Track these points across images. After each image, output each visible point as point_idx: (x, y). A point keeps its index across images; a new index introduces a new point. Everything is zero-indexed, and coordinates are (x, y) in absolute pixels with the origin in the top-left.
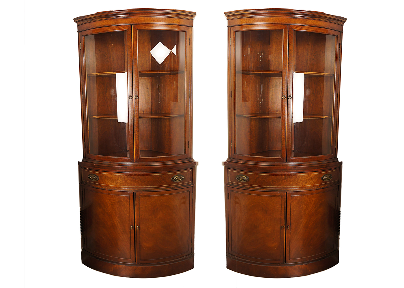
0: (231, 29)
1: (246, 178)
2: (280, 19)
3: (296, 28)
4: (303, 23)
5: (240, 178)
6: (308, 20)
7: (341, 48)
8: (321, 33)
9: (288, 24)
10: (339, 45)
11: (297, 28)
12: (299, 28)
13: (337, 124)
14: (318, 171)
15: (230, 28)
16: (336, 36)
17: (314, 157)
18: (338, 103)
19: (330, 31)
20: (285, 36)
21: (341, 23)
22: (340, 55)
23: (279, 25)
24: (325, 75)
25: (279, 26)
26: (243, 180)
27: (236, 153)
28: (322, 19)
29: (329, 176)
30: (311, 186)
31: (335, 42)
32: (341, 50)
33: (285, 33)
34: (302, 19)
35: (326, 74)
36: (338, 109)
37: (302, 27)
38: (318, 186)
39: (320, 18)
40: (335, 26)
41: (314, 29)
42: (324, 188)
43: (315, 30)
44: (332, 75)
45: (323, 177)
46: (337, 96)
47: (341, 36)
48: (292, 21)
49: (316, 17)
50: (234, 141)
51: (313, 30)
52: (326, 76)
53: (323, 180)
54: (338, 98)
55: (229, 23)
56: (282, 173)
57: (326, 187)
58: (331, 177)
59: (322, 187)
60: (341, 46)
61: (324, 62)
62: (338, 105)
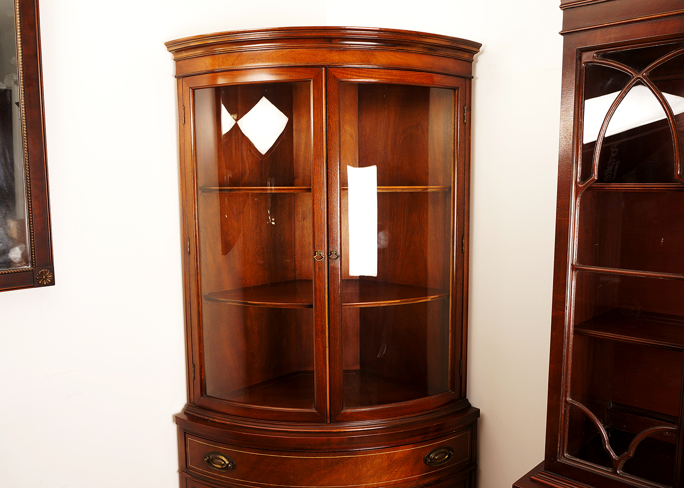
0: (184, 83)
1: (227, 462)
2: (304, 55)
3: (344, 75)
4: (363, 62)
5: (212, 460)
6: (376, 53)
7: (468, 119)
8: (413, 84)
9: (323, 66)
10: (462, 112)
11: (349, 76)
12: (353, 75)
13: (464, 313)
14: (415, 443)
15: (180, 80)
16: (455, 89)
17: (403, 404)
18: (465, 261)
19: (437, 79)
20: (316, 96)
21: (466, 56)
22: (467, 137)
23: (299, 70)
24: (429, 190)
25: (300, 72)
26: (220, 467)
27: (206, 393)
28: (414, 49)
29: (443, 452)
30: (395, 483)
31: (453, 105)
32: (467, 124)
33: (318, 89)
34: (361, 51)
35: (431, 188)
36: (465, 274)
37: (362, 73)
38: (414, 480)
39: (407, 46)
40: (449, 64)
41: (394, 76)
42: (431, 485)
43: (395, 78)
44: (447, 190)
45: (428, 456)
46: (460, 244)
47: (468, 89)
48: (334, 57)
49: (399, 45)
50: (198, 363)
51: (392, 79)
52: (433, 192)
53: (429, 464)
54: (465, 248)
55: (178, 68)
56: (318, 452)
57: (438, 481)
58: (450, 455)
59: (427, 481)
60: (468, 113)
61: (428, 154)
62: (465, 265)
